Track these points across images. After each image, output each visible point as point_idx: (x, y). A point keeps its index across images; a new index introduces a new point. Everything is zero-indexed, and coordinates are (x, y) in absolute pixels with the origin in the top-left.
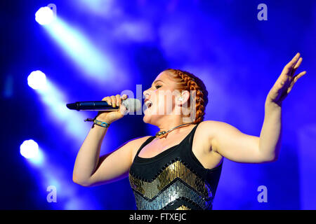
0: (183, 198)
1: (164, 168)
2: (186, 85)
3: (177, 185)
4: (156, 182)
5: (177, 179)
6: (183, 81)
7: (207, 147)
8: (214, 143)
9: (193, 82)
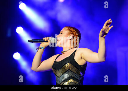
0: (71, 76)
1: (64, 66)
2: (72, 32)
3: (69, 72)
4: (61, 70)
5: (69, 70)
6: (70, 30)
7: (80, 57)
8: (82, 56)
9: (74, 31)
